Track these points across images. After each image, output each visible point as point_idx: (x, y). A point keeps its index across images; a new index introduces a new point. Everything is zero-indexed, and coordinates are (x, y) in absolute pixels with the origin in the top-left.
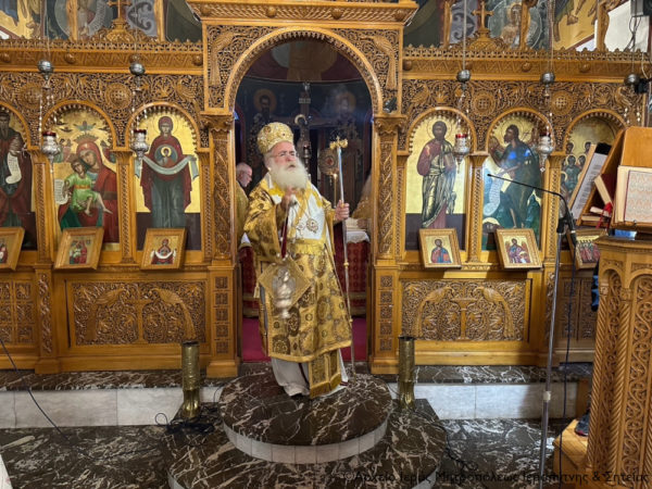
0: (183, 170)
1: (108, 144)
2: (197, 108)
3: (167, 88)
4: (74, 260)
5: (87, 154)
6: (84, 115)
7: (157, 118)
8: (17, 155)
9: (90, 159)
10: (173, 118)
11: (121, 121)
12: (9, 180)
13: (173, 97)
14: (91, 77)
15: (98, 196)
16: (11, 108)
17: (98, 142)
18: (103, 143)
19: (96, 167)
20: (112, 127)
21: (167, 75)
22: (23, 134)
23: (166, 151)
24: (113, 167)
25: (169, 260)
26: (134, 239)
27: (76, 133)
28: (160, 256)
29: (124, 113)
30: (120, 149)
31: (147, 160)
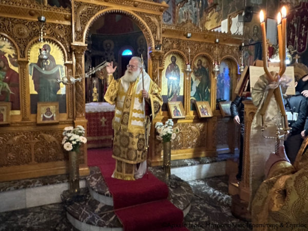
0: (56, 73)
11: (22, 44)
13: (53, 35)
14: (4, 19)
15: (6, 84)
17: (6, 55)
18: (9, 56)
20: (17, 48)
21: (50, 23)
23: (47, 62)
24: (16, 69)
25: (52, 118)
26: (29, 108)
29: (24, 40)
30: (22, 59)
31: (36, 66)
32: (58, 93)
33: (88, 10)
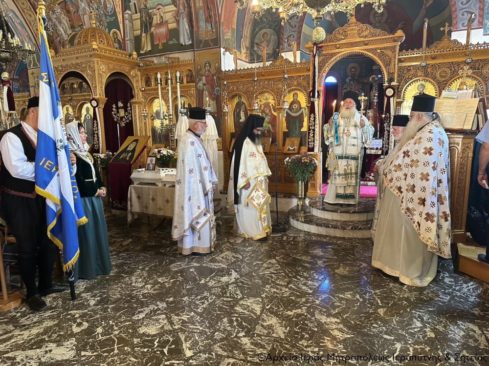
0: (301, 114)
1: (274, 105)
2: (307, 88)
3: (296, 81)
5: (267, 110)
6: (266, 94)
7: (292, 94)
8: (243, 111)
9: (268, 111)
10: (298, 92)
11: (279, 95)
12: (241, 121)
13: (299, 84)
14: (270, 80)
15: (270, 125)
16: (242, 94)
17: (271, 105)
18: (272, 105)
19: (270, 114)
20: (276, 99)
21: (296, 76)
22: (246, 103)
23: (295, 106)
24: (275, 114)
25: (294, 150)
26: (282, 141)
27: (264, 102)
28: (290, 148)
29: (280, 93)
30: (278, 107)
32: (302, 130)
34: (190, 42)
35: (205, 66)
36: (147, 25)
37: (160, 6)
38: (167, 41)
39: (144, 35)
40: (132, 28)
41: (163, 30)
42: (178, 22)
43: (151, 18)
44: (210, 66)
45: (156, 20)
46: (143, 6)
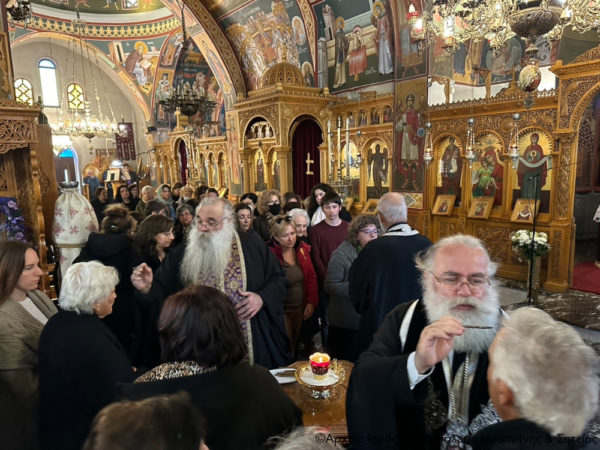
0: (542, 165)
1: (501, 152)
2: (554, 128)
3: (536, 118)
4: (477, 213)
5: (489, 157)
6: (489, 136)
8: (456, 158)
9: (491, 159)
11: (508, 138)
12: (452, 171)
13: (539, 123)
14: (494, 116)
15: (493, 179)
17: (496, 150)
18: (498, 151)
19: (494, 163)
20: (503, 142)
21: (537, 111)
22: (459, 148)
23: (533, 153)
25: (527, 218)
26: (511, 204)
28: (522, 215)
29: (510, 134)
30: (507, 155)
31: (522, 159)
32: (543, 189)
33: (580, 86)
34: (391, 70)
35: (407, 100)
36: (341, 53)
37: (358, 29)
38: (364, 71)
39: (338, 65)
40: (326, 58)
41: (360, 57)
42: (377, 45)
43: (347, 44)
44: (413, 100)
45: (353, 45)
46: (338, 31)
